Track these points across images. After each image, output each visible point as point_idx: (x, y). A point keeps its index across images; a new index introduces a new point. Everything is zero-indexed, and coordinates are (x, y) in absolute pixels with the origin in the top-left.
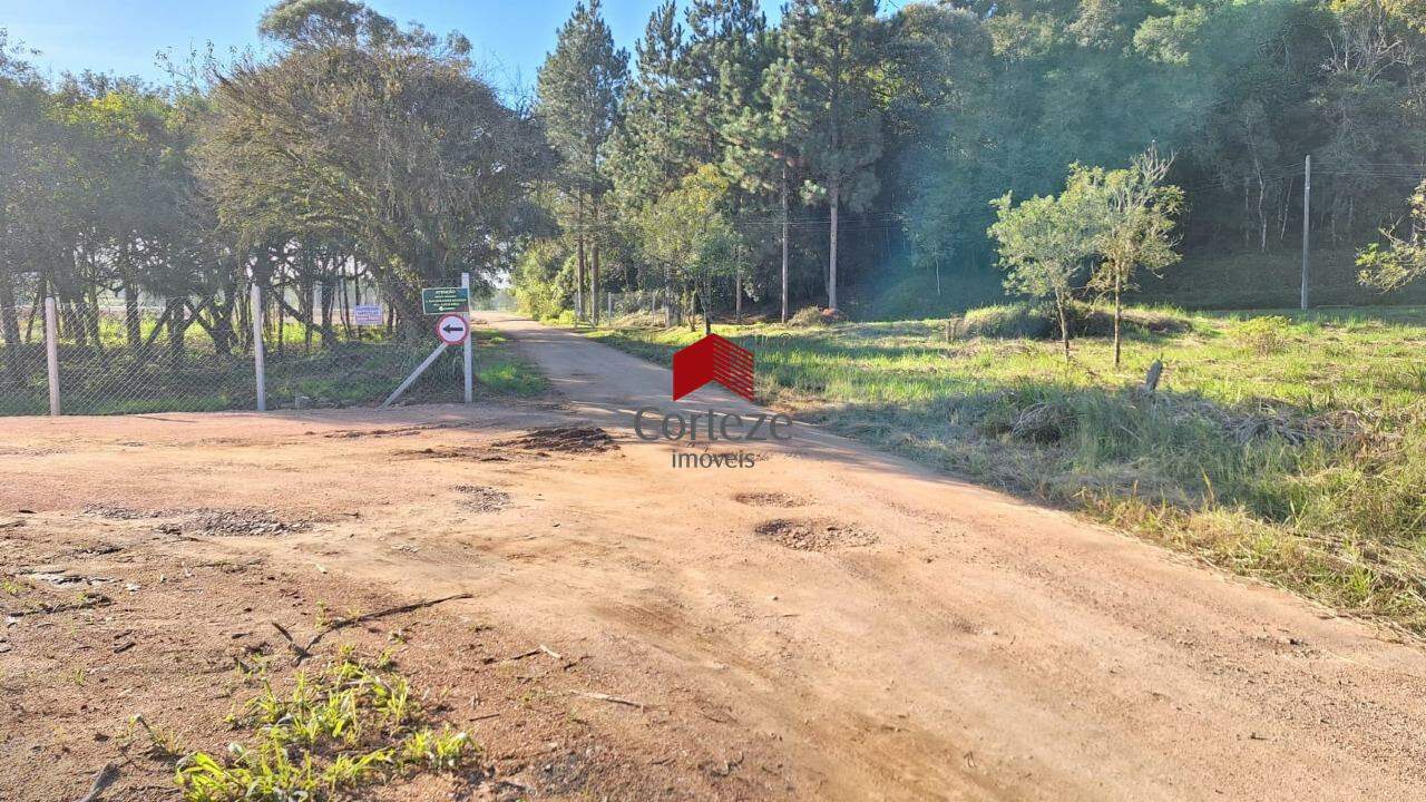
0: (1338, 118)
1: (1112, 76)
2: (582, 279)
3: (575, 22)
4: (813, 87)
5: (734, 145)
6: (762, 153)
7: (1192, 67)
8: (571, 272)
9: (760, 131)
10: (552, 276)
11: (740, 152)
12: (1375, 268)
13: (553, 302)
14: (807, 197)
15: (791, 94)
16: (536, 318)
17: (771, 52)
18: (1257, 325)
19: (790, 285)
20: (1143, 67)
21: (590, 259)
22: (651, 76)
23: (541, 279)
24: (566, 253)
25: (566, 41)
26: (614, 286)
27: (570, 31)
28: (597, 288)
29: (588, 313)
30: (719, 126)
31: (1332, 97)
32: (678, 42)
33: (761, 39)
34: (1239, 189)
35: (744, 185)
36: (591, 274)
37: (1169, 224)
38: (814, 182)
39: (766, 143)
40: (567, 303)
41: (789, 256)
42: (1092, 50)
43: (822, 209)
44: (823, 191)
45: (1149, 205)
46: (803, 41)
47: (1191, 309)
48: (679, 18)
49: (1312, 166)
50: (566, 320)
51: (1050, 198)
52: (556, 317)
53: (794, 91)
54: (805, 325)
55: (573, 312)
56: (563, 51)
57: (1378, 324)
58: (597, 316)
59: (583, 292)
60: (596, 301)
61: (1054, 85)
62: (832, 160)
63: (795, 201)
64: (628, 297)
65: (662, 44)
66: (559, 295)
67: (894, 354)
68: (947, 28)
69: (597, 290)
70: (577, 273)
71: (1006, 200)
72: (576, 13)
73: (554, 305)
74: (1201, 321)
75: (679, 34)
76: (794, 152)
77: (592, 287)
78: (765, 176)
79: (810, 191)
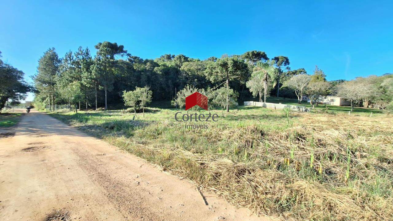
0: (180, 83)
1: (151, 74)
2: (50, 102)
3: (48, 51)
4: (100, 70)
5: (84, 78)
6: (90, 80)
7: (162, 74)
9: (90, 77)
10: (43, 101)
11: (85, 80)
12: (173, 103)
14: (100, 88)
15: (96, 71)
16: (38, 110)
17: (92, 63)
18: (166, 110)
19: (97, 103)
20: (155, 74)
21: (52, 98)
22: (66, 64)
23: (40, 102)
24: (48, 97)
25: (46, 55)
26: (58, 103)
27: (47, 53)
29: (52, 109)
30: (81, 74)
31: (180, 80)
32: (73, 59)
33: (90, 61)
34: (169, 92)
35: (86, 86)
36: (53, 101)
37: (151, 96)
38: (101, 86)
39: (91, 78)
40: (46, 107)
41: (97, 99)
42: (148, 70)
43: (103, 91)
44: (103, 88)
45: (147, 93)
46: (98, 62)
47: (161, 108)
48: (73, 54)
49: (177, 89)
50: (45, 110)
51: (132, 91)
52: (43, 110)
53: (97, 70)
54: (98, 111)
55: (48, 109)
56: (45, 57)
57: (184, 110)
58: (54, 109)
59: (50, 104)
60: (54, 106)
61: (142, 75)
62: (104, 82)
63: (98, 89)
64: (62, 106)
65: (69, 58)
66: (44, 105)
67: (110, 116)
68: (125, 64)
69: (54, 104)
70: (49, 101)
71: (125, 91)
72: (49, 50)
73: (43, 107)
74: (163, 110)
75: (73, 57)
76: (97, 81)
78: (91, 84)
79: (100, 87)
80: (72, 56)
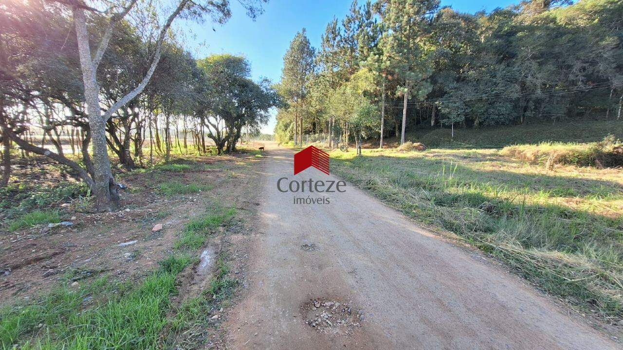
2: (297, 130)
6: (377, 74)
8: (293, 128)
9: (377, 65)
10: (286, 130)
13: (286, 138)
14: (398, 93)
15: (392, 48)
21: (300, 123)
23: (283, 130)
24: (292, 122)
26: (307, 132)
28: (302, 133)
29: (298, 142)
32: (339, 33)
36: (300, 129)
38: (401, 86)
39: (379, 69)
40: (291, 138)
44: (405, 90)
50: (291, 144)
52: (287, 143)
55: (293, 141)
58: (301, 143)
59: (297, 134)
60: (301, 138)
64: (313, 136)
65: (332, 35)
66: (288, 136)
70: (295, 128)
73: (287, 138)
75: (339, 31)
77: (300, 133)
78: (378, 84)
79: (400, 90)
80: (337, 28)
